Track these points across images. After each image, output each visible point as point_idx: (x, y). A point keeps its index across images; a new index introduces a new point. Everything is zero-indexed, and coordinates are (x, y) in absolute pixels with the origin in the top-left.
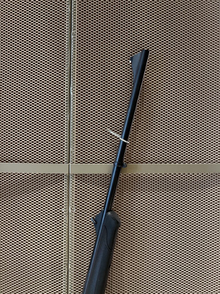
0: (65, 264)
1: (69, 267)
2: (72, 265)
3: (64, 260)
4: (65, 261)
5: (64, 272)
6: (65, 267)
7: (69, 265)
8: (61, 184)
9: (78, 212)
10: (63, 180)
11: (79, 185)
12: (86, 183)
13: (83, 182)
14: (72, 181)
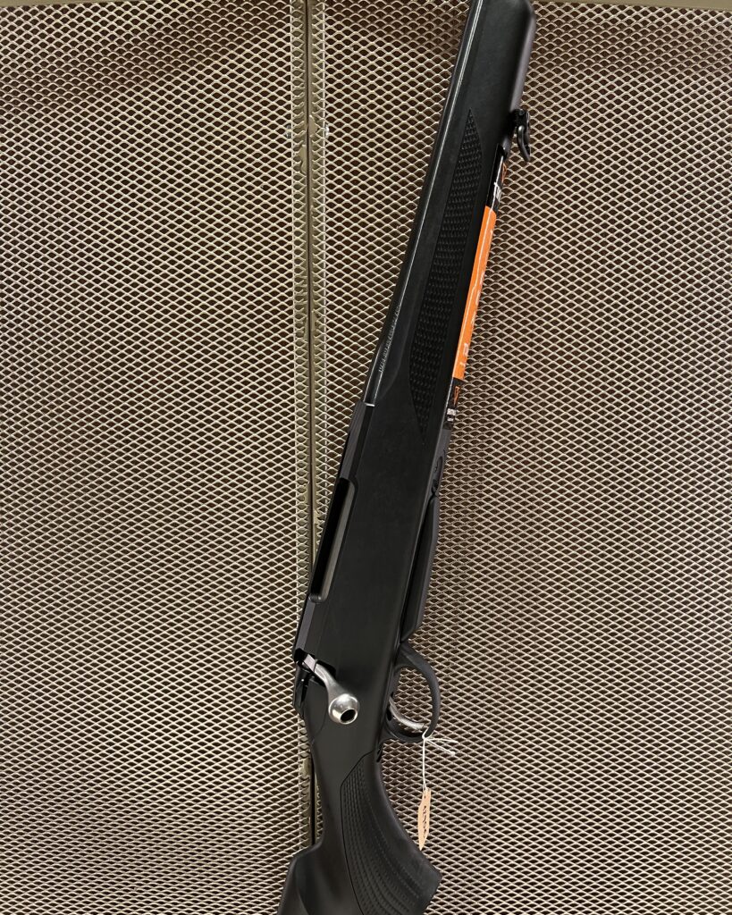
0: (298, 307)
1: (314, 320)
2: (322, 311)
3: (295, 293)
4: (298, 298)
5: (298, 335)
6: (298, 317)
7: (313, 311)
8: (280, 35)
10: (288, 20)
12: (364, 33)
13: (356, 28)
14: (316, 21)
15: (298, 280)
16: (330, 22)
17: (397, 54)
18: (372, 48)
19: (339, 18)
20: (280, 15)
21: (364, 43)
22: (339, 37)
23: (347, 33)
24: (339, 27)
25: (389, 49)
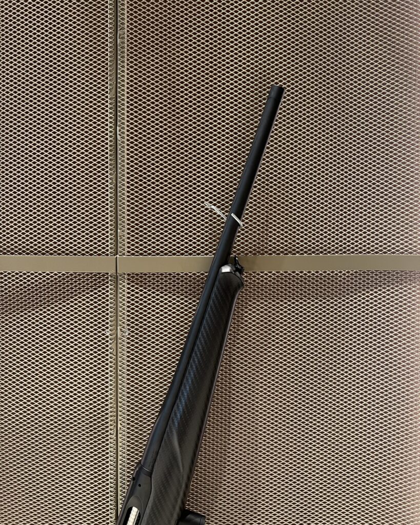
0: (111, 421)
1: (119, 426)
2: (124, 422)
3: (110, 414)
5: (111, 434)
6: (111, 425)
7: (119, 422)
8: (104, 289)
9: (133, 336)
10: (107, 282)
12: (145, 288)
13: (141, 286)
14: (121, 284)
15: (111, 407)
16: (128, 284)
17: (162, 297)
18: (149, 295)
19: (133, 282)
20: (103, 280)
21: (145, 293)
22: (133, 291)
23: (137, 288)
24: (133, 286)
25: (158, 295)
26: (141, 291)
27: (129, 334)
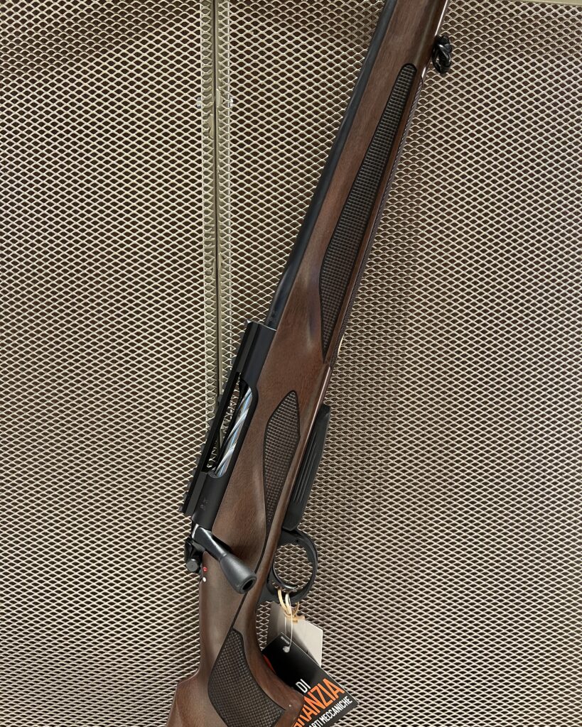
0: (207, 250)
1: (221, 261)
2: (227, 254)
3: (205, 239)
4: (207, 243)
5: (206, 273)
6: (207, 258)
7: (220, 254)
8: (192, 20)
9: (241, 106)
10: (198, 8)
11: (241, 23)
13: (255, 15)
14: (221, 9)
15: (206, 227)
16: (234, 10)
18: (269, 33)
21: (262, 28)
23: (248, 19)
24: (241, 15)
26: (255, 24)
27: (235, 101)
